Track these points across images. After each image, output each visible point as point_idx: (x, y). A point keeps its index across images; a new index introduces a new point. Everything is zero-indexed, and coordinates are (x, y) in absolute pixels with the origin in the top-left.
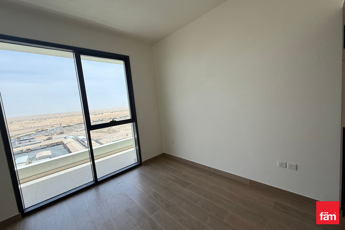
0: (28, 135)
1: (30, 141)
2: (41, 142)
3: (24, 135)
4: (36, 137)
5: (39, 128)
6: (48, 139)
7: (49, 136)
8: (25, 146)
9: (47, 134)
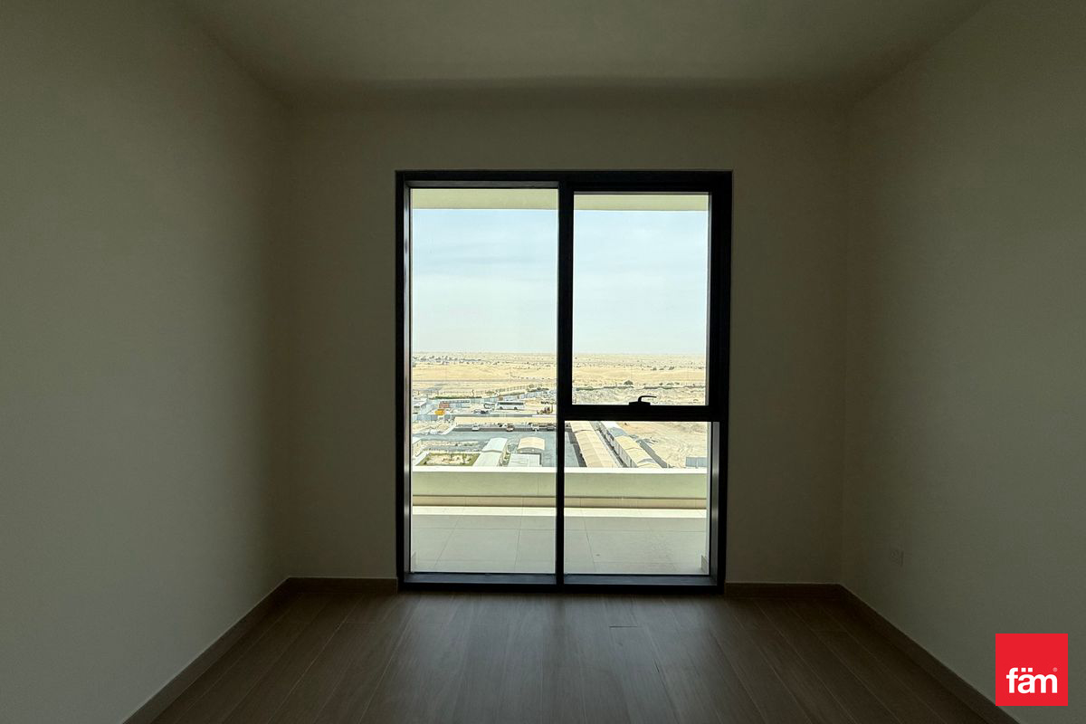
0: (515, 394)
1: (516, 408)
2: (531, 416)
3: (510, 392)
4: (526, 401)
5: (534, 383)
6: (545, 412)
7: (547, 405)
8: (507, 416)
9: (544, 400)
